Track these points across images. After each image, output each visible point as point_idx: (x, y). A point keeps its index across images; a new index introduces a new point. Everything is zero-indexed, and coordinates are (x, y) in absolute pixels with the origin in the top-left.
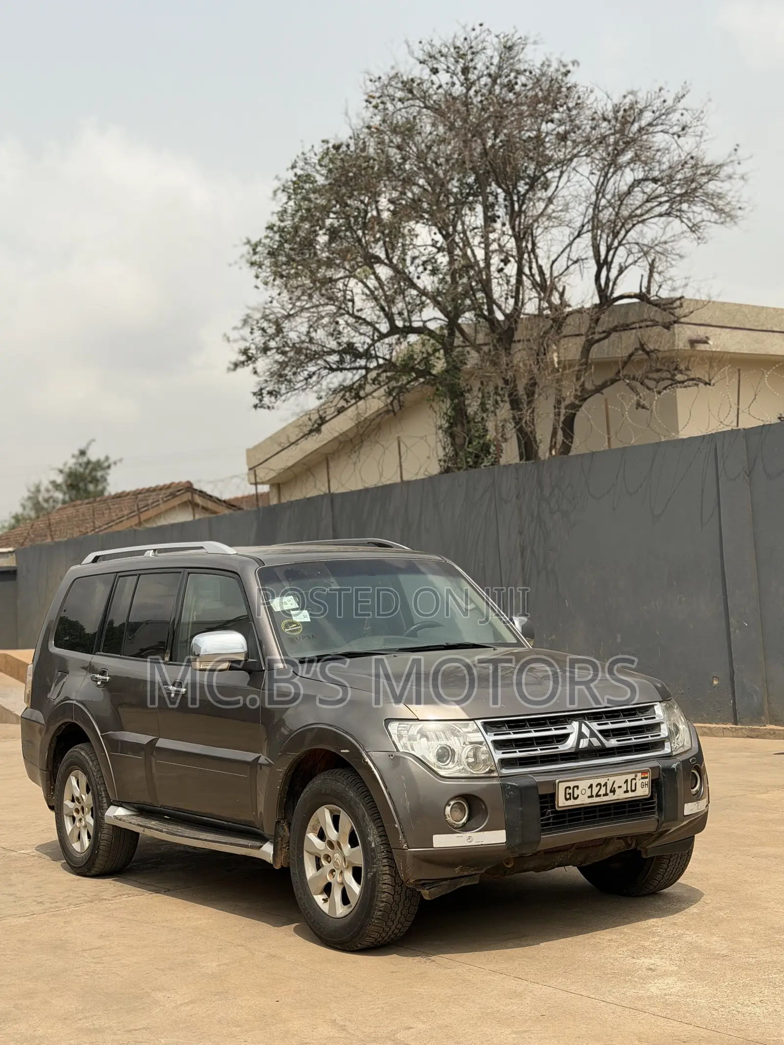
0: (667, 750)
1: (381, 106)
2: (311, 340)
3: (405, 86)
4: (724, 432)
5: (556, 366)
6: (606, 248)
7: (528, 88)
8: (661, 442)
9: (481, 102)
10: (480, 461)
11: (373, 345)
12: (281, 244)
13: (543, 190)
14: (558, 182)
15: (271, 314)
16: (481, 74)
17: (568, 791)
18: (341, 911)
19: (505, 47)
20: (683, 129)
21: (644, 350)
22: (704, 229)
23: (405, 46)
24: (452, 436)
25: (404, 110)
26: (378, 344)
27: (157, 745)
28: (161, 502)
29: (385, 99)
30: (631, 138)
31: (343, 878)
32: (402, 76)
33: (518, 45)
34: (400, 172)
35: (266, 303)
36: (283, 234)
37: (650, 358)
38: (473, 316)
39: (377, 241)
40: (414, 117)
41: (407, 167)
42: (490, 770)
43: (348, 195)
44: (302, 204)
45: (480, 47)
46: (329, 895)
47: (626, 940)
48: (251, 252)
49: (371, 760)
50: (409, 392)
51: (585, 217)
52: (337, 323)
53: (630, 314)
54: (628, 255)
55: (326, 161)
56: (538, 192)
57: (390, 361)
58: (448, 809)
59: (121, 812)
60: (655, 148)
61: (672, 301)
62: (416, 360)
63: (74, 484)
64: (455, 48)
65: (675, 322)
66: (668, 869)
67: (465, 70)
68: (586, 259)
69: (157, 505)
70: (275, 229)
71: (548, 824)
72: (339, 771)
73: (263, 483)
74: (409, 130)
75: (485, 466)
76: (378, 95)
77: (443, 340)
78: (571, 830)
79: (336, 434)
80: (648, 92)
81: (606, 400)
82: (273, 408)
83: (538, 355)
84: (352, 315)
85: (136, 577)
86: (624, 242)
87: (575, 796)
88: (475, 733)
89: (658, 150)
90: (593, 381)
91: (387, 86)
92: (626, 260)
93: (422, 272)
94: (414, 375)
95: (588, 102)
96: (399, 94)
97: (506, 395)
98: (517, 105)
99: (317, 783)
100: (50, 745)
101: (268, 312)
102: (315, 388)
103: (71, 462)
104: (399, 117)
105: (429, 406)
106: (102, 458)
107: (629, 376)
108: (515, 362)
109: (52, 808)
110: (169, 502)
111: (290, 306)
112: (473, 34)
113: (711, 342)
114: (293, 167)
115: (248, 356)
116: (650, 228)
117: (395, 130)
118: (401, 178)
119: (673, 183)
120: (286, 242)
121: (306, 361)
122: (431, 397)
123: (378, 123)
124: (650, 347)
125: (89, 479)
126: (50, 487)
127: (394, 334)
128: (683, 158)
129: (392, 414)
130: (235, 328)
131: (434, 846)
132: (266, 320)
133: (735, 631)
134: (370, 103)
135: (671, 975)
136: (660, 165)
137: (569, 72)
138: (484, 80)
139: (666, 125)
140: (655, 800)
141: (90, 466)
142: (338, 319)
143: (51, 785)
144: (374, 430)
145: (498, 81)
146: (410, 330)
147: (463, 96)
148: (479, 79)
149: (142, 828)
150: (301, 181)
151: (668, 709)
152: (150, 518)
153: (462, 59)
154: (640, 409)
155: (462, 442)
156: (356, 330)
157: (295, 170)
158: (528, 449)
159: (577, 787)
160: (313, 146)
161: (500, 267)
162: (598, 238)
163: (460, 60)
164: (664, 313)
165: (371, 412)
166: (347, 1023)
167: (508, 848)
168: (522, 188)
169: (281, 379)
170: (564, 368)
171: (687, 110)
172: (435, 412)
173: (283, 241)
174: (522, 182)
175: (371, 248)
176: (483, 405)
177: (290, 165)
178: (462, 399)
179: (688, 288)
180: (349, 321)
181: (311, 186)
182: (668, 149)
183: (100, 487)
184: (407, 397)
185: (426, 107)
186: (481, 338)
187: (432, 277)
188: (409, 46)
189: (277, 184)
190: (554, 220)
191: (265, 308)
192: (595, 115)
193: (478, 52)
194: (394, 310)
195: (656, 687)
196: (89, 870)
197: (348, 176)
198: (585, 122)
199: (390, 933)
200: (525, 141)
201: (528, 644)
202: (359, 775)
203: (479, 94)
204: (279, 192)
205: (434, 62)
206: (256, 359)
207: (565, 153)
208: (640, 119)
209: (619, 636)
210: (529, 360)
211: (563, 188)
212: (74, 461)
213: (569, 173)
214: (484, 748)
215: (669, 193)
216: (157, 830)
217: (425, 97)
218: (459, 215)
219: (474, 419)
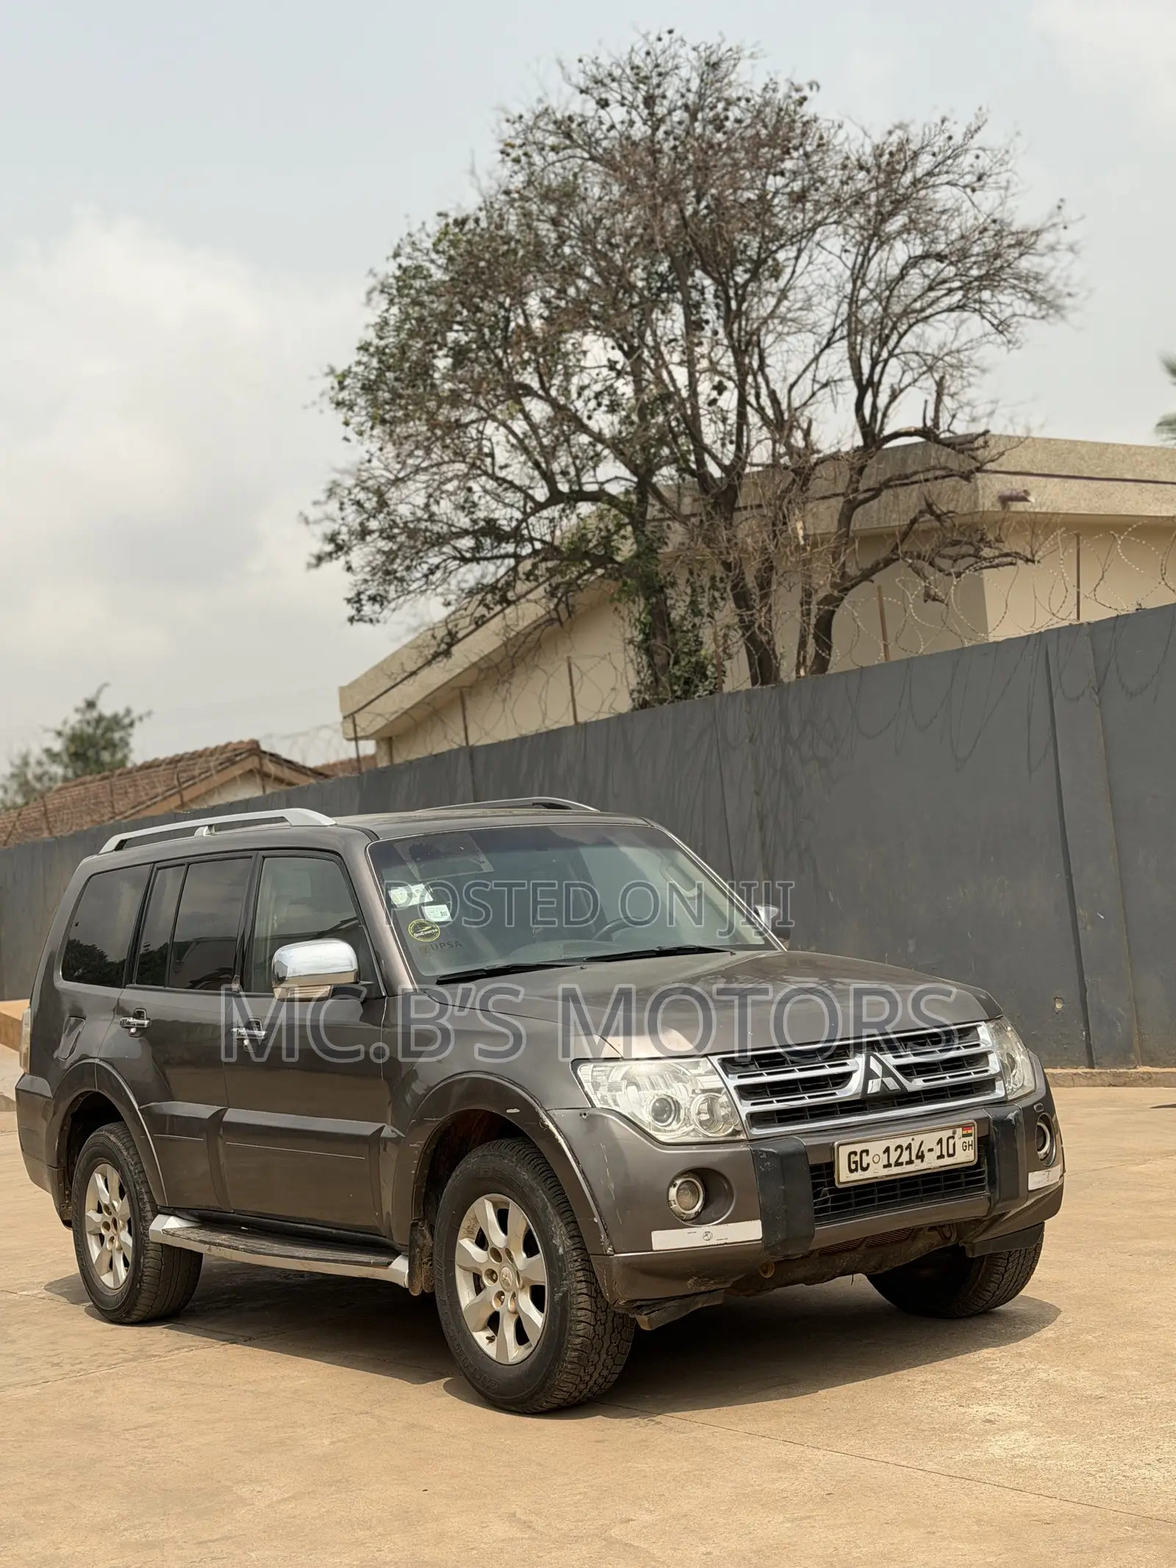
0: (999, 1092)
1: (523, 159)
2: (432, 517)
3: (559, 128)
4: (1059, 629)
5: (802, 542)
6: (870, 362)
7: (744, 125)
8: (963, 648)
9: (675, 148)
10: (692, 689)
11: (525, 520)
12: (381, 373)
13: (773, 280)
14: (795, 266)
15: (369, 478)
16: (672, 106)
17: (854, 1158)
18: (515, 1353)
19: (707, 64)
20: (980, 179)
21: (932, 513)
22: (1016, 328)
23: (558, 68)
24: (649, 652)
25: (558, 164)
26: (532, 520)
27: (225, 1119)
28: (213, 772)
29: (528, 149)
30: (903, 195)
31: (517, 1305)
32: (554, 113)
33: (726, 60)
34: (556, 260)
35: (362, 463)
36: (384, 358)
37: (942, 525)
38: (674, 472)
39: (525, 364)
40: (575, 175)
41: (567, 250)
42: (734, 1130)
43: (479, 294)
44: (411, 311)
45: (670, 65)
46: (496, 1331)
47: (948, 1380)
48: (336, 386)
49: (553, 1122)
50: (582, 590)
51: (836, 316)
52: (470, 490)
53: (910, 462)
54: (904, 372)
55: (444, 245)
56: (765, 283)
57: (551, 544)
58: (673, 1191)
59: (173, 1223)
60: (938, 209)
61: (971, 439)
62: (590, 541)
63: (80, 751)
64: (632, 68)
65: (979, 470)
66: (1006, 1275)
67: (649, 101)
68: (841, 380)
69: (207, 777)
70: (372, 349)
71: (824, 1210)
72: (506, 1142)
73: (366, 738)
74: (567, 195)
75: (699, 696)
76: (518, 142)
77: (630, 510)
78: (858, 1218)
79: (475, 659)
80: (925, 126)
81: (879, 588)
82: (378, 621)
83: (774, 525)
84: (493, 477)
85: (184, 868)
86: (897, 351)
87: (865, 1165)
88: (708, 1075)
89: (943, 212)
90: (857, 563)
91: (532, 129)
92: (901, 381)
93: (595, 409)
94: (588, 564)
95: (836, 142)
96: (551, 140)
97: (729, 589)
98: (729, 150)
99: (473, 1162)
100: (62, 1129)
101: (365, 475)
102: (440, 590)
103: (74, 719)
104: (552, 176)
105: (613, 608)
106: (121, 712)
107: (912, 553)
108: (740, 536)
109: (67, 1223)
110: (225, 771)
111: (399, 466)
112: (659, 46)
113: (1032, 499)
114: (396, 255)
115: (337, 545)
116: (937, 329)
117: (546, 196)
118: (559, 267)
119: (968, 260)
120: (389, 368)
121: (425, 548)
122: (616, 596)
123: (521, 186)
124: (942, 508)
125: (102, 743)
126: (44, 758)
127: (556, 504)
128: (981, 220)
129: (557, 625)
130: (316, 503)
131: (654, 1248)
132: (363, 489)
133: (1085, 928)
134: (508, 155)
135: (1021, 1428)
136: (946, 235)
137: (805, 99)
138: (678, 116)
139: (954, 173)
140: (985, 1168)
141: (103, 724)
142: (471, 484)
143: (65, 1189)
144: (530, 650)
145: (700, 116)
146: (579, 496)
147: (648, 141)
148: (670, 113)
149: (207, 1246)
150: (408, 276)
151: (998, 1031)
152: (197, 797)
153: (645, 84)
154: (930, 602)
155: (665, 661)
156: (498, 498)
157: (399, 260)
158: (763, 667)
159: (867, 1152)
160: (424, 224)
161: (712, 397)
162: (858, 347)
163: (641, 86)
164: (961, 456)
165: (526, 624)
166: (533, 1518)
167: (766, 1248)
168: (741, 276)
169: (388, 578)
170: (815, 545)
171: (984, 150)
172: (622, 618)
173: (384, 368)
174: (741, 268)
175: (517, 373)
176: (693, 603)
177: (391, 253)
178: (662, 597)
179: (996, 416)
180: (488, 487)
181: (423, 283)
182: (958, 210)
183: (119, 756)
184: (579, 599)
185: (593, 158)
186: (687, 506)
187: (609, 416)
188: (563, 68)
189: (372, 282)
190: (789, 323)
191: (359, 470)
192: (848, 162)
193: (667, 74)
194: (556, 467)
195: (979, 999)
196: (128, 1313)
197: (477, 266)
198: (832, 173)
199: (591, 1383)
200: (742, 206)
201: (782, 947)
202: (536, 1147)
203: (671, 137)
204: (376, 295)
205: (602, 90)
206: (350, 549)
207: (803, 220)
208: (914, 165)
209: (911, 942)
210: (761, 532)
211: (802, 274)
212: (78, 717)
213: (811, 250)
214: (723, 1099)
215: (961, 275)
216: (229, 1247)
217: (591, 142)
218: (646, 321)
219: (681, 627)
